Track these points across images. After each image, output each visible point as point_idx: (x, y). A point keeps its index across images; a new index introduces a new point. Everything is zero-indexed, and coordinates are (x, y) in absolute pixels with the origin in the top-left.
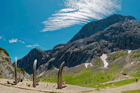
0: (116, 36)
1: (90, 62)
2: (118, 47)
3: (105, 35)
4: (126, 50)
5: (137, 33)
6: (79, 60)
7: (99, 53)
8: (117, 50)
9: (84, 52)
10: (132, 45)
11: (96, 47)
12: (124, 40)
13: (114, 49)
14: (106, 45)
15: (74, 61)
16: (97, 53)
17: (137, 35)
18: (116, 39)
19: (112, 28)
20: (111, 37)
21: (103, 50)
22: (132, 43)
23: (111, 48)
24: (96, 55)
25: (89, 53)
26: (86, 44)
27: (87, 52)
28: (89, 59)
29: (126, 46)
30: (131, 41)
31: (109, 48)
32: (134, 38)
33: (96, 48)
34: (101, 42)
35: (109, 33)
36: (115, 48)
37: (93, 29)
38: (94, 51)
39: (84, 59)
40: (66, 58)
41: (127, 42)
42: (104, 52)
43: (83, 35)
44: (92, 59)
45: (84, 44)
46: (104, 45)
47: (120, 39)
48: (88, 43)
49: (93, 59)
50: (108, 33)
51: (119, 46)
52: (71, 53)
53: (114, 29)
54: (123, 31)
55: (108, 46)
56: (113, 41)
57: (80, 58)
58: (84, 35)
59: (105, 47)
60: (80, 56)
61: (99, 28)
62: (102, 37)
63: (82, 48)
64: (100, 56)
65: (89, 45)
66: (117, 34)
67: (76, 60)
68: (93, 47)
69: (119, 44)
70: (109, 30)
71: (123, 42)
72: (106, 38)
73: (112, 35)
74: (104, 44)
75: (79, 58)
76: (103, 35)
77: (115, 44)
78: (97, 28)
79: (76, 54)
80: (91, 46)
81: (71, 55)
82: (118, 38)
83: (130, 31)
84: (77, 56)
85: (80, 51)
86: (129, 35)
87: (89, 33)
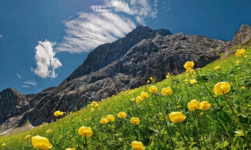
0: (144, 62)
3: (124, 65)
5: (181, 48)
7: (110, 96)
9: (83, 95)
11: (106, 85)
12: (159, 67)
14: (126, 83)
16: (107, 96)
18: (144, 67)
19: (135, 51)
20: (134, 66)
21: (120, 91)
22: (176, 71)
25: (93, 97)
26: (90, 82)
27: (89, 96)
30: (172, 67)
31: (132, 88)
32: (179, 59)
33: (106, 88)
34: (117, 77)
35: (130, 59)
37: (106, 59)
38: (102, 93)
41: (165, 71)
43: (88, 69)
45: (86, 82)
46: (123, 82)
47: (152, 67)
48: (94, 80)
50: (128, 60)
52: (60, 98)
53: (139, 51)
54: (156, 51)
55: (131, 82)
56: (139, 74)
58: (90, 70)
59: (123, 86)
60: (75, 104)
61: (115, 57)
62: (121, 69)
63: (82, 88)
66: (146, 59)
67: (66, 110)
68: (102, 86)
70: (130, 54)
71: (158, 72)
72: (125, 71)
73: (136, 62)
74: (122, 79)
76: (121, 65)
77: (142, 78)
78: (112, 56)
79: (69, 100)
80: (97, 84)
81: (60, 103)
82: (149, 66)
83: (168, 48)
84: (70, 104)
85: (77, 93)
86: (167, 55)
87: (98, 66)
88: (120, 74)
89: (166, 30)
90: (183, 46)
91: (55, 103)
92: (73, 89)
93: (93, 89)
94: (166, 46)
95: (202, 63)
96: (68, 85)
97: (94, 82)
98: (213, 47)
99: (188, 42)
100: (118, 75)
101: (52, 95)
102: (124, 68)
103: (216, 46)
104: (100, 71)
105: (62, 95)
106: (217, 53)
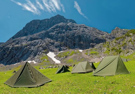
0: (63, 35)
1: (33, 60)
2: (66, 46)
3: (50, 34)
4: (76, 50)
5: (85, 32)
6: (19, 57)
7: (44, 50)
8: (65, 49)
9: (26, 48)
10: (81, 45)
11: (40, 43)
12: (72, 39)
13: (61, 47)
14: (52, 44)
15: (12, 58)
16: (42, 50)
17: (85, 34)
18: (63, 37)
19: (57, 27)
20: (56, 35)
21: (50, 48)
22: (82, 43)
23: (58, 47)
24: (40, 51)
25: (33, 49)
26: (29, 41)
27: (30, 48)
28: (32, 56)
29: (74, 46)
30: (80, 40)
31: (56, 47)
32: (84, 37)
33: (40, 45)
34: (46, 40)
35: (54, 31)
36: (63, 47)
37: (37, 28)
38: (38, 47)
39: (25, 56)
40: (4, 55)
41: (75, 41)
42: (51, 50)
44: (35, 56)
45: (27, 40)
46: (50, 43)
47: (68, 38)
48: (32, 39)
49: (37, 56)
50: (53, 32)
51: (68, 45)
52: (10, 49)
53: (60, 28)
54: (70, 30)
55: (55, 44)
56: (59, 40)
57: (21, 55)
58: (27, 33)
59: (51, 45)
60: (20, 53)
61: (43, 28)
62: (47, 35)
63: (24, 44)
64: (46, 53)
65: (32, 42)
66: (64, 33)
67: (15, 56)
68: (38, 43)
69: (66, 43)
70: (54, 29)
71: (72, 41)
72: (51, 37)
73: (58, 33)
74: (50, 41)
75: (19, 55)
76: (48, 33)
77: (62, 43)
78: (41, 28)
79: (16, 50)
80: (35, 42)
81: (10, 51)
82: (66, 37)
83: (77, 30)
84: (17, 53)
85: (21, 46)
86: (77, 34)
87: (32, 32)
88: (47, 39)
89: (73, 20)
90: (86, 31)
91: (7, 51)
92: (17, 43)
93: (32, 45)
94: (76, 29)
95: (96, 41)
96: (14, 41)
97: (31, 41)
98: (101, 35)
99: (88, 29)
100: (46, 39)
101: (4, 46)
102: (50, 35)
103: (103, 34)
104: (35, 35)
105: (11, 46)
106: (104, 38)
